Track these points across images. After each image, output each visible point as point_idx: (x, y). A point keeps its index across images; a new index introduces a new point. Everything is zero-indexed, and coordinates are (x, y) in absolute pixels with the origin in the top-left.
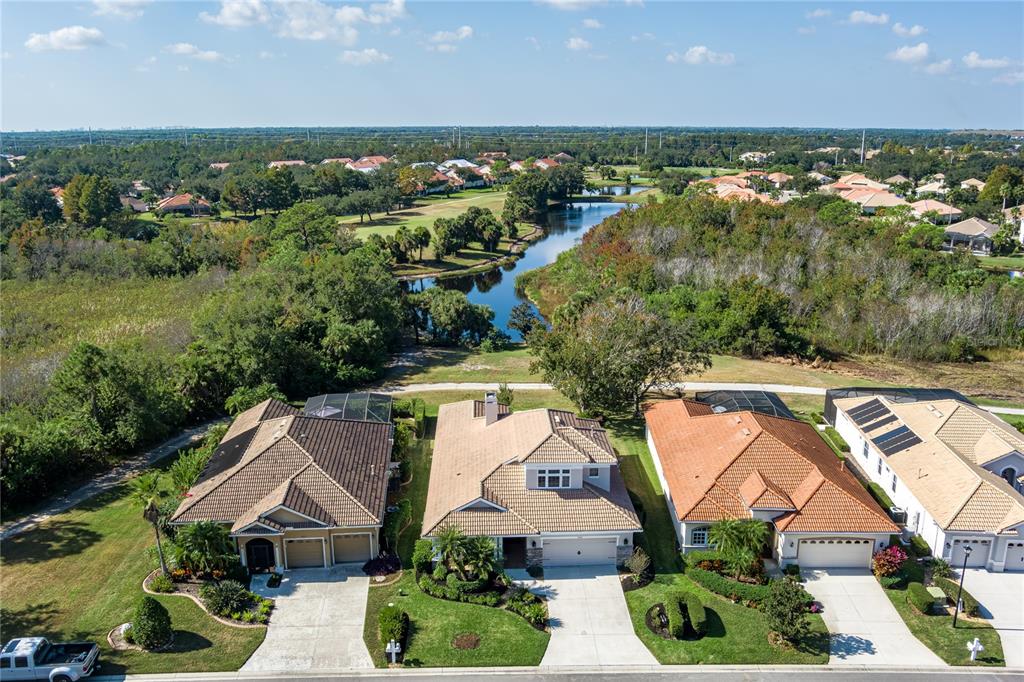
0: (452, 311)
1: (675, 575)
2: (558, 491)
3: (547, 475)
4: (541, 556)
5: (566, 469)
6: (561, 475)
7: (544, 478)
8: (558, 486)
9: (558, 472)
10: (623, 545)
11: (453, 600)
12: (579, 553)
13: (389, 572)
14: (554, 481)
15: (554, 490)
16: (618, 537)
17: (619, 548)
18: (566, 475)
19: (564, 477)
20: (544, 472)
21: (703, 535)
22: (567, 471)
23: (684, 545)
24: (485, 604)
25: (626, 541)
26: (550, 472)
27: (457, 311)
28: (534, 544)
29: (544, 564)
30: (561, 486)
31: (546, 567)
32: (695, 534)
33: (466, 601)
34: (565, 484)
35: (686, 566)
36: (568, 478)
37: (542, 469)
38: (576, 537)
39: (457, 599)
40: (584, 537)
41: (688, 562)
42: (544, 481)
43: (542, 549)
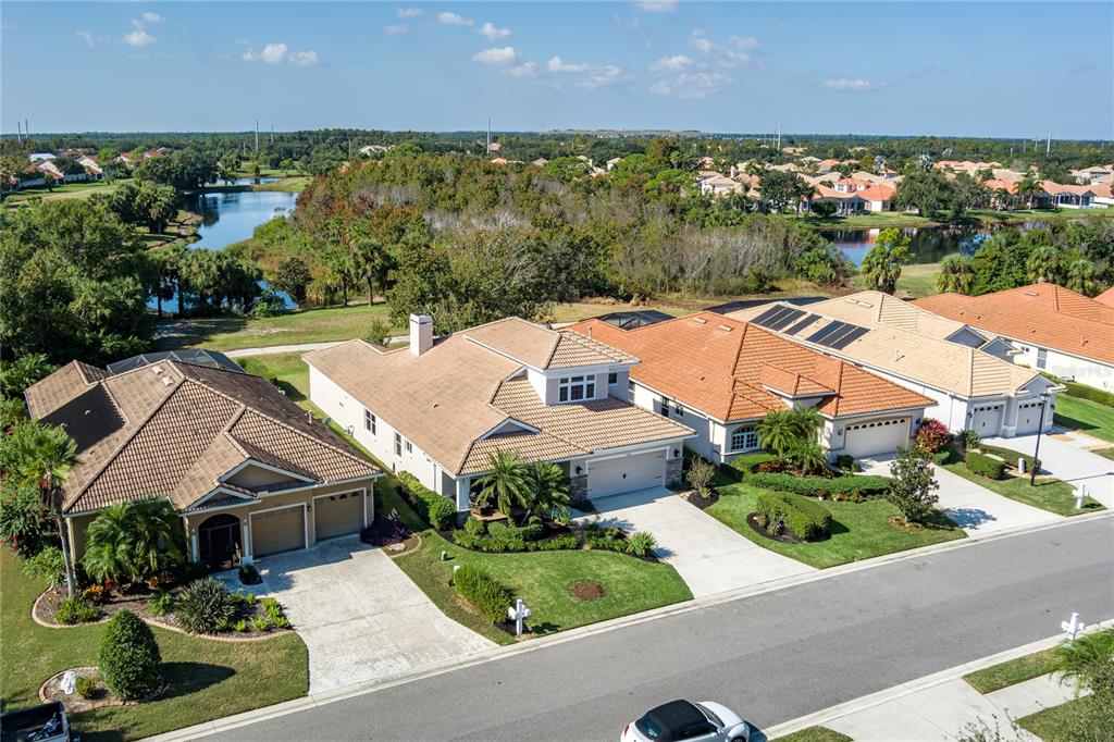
0: (214, 268)
1: (734, 486)
2: (583, 404)
3: (569, 385)
4: (586, 486)
5: (591, 373)
6: (585, 383)
7: (566, 388)
8: (581, 397)
9: (581, 379)
10: (674, 458)
11: (521, 551)
12: (624, 476)
13: (404, 538)
14: (577, 392)
15: (579, 404)
16: (668, 448)
17: (670, 462)
18: (591, 382)
19: (588, 386)
20: (564, 381)
21: (742, 437)
22: (591, 377)
23: (723, 452)
24: (563, 547)
25: (676, 452)
26: (574, 379)
27: (219, 268)
28: (578, 469)
29: (590, 495)
30: (585, 398)
31: (596, 499)
32: (734, 438)
33: (537, 549)
34: (590, 394)
35: (741, 474)
36: (593, 385)
37: (565, 376)
38: (624, 455)
39: (526, 550)
40: (633, 454)
41: (741, 469)
42: (566, 394)
43: (586, 476)
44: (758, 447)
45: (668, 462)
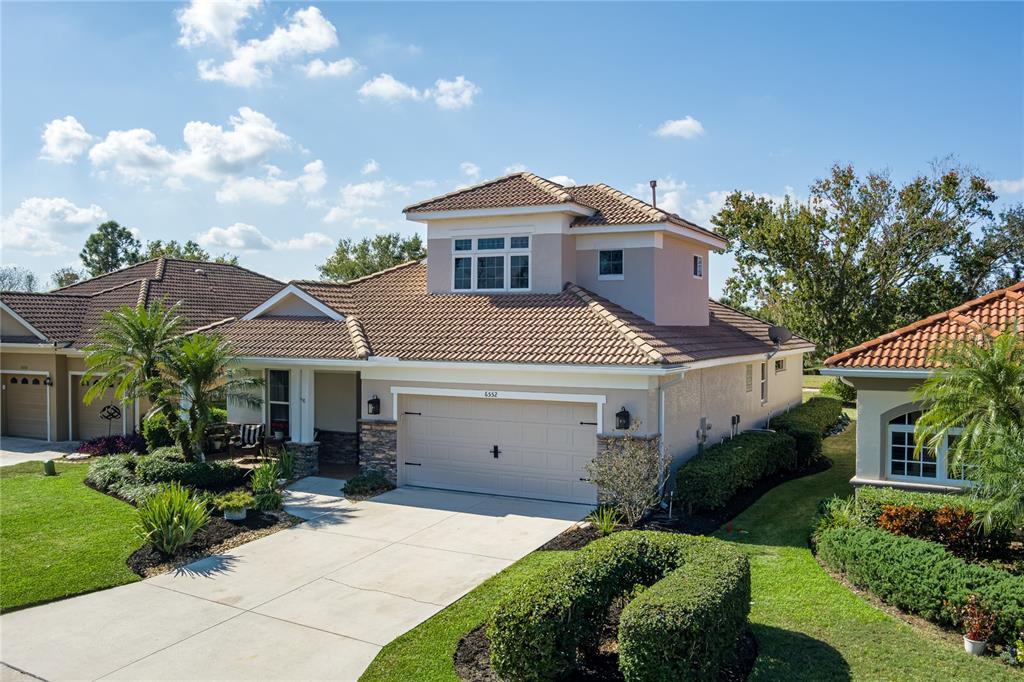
3: (474, 254)
4: (394, 447)
5: (517, 233)
6: (507, 253)
7: (468, 261)
8: (501, 283)
9: (498, 243)
10: (618, 432)
12: (496, 452)
14: (490, 272)
16: (600, 400)
17: (603, 440)
18: (520, 252)
19: (514, 259)
20: (464, 244)
22: (520, 242)
25: (624, 418)
26: (484, 244)
28: (376, 403)
30: (508, 285)
32: (897, 436)
34: (520, 279)
36: (525, 260)
37: (463, 235)
38: (481, 394)
40: (501, 395)
42: (468, 272)
43: (395, 423)
45: (598, 436)
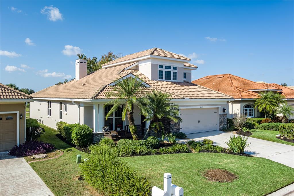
2: (171, 82)
3: (164, 70)
5: (174, 66)
6: (172, 71)
7: (162, 71)
8: (170, 78)
9: (169, 68)
10: (223, 113)
11: (146, 154)
12: (199, 122)
13: (48, 151)
14: (168, 75)
15: (169, 82)
16: (220, 107)
18: (175, 71)
19: (173, 73)
20: (161, 67)
22: (175, 68)
25: (224, 110)
26: (167, 67)
30: (172, 80)
32: (246, 110)
33: (158, 153)
34: (175, 78)
35: (254, 125)
36: (176, 73)
37: (161, 64)
38: (199, 107)
39: (149, 154)
40: (204, 107)
41: (253, 123)
42: (162, 75)
44: (253, 116)
45: (220, 115)
